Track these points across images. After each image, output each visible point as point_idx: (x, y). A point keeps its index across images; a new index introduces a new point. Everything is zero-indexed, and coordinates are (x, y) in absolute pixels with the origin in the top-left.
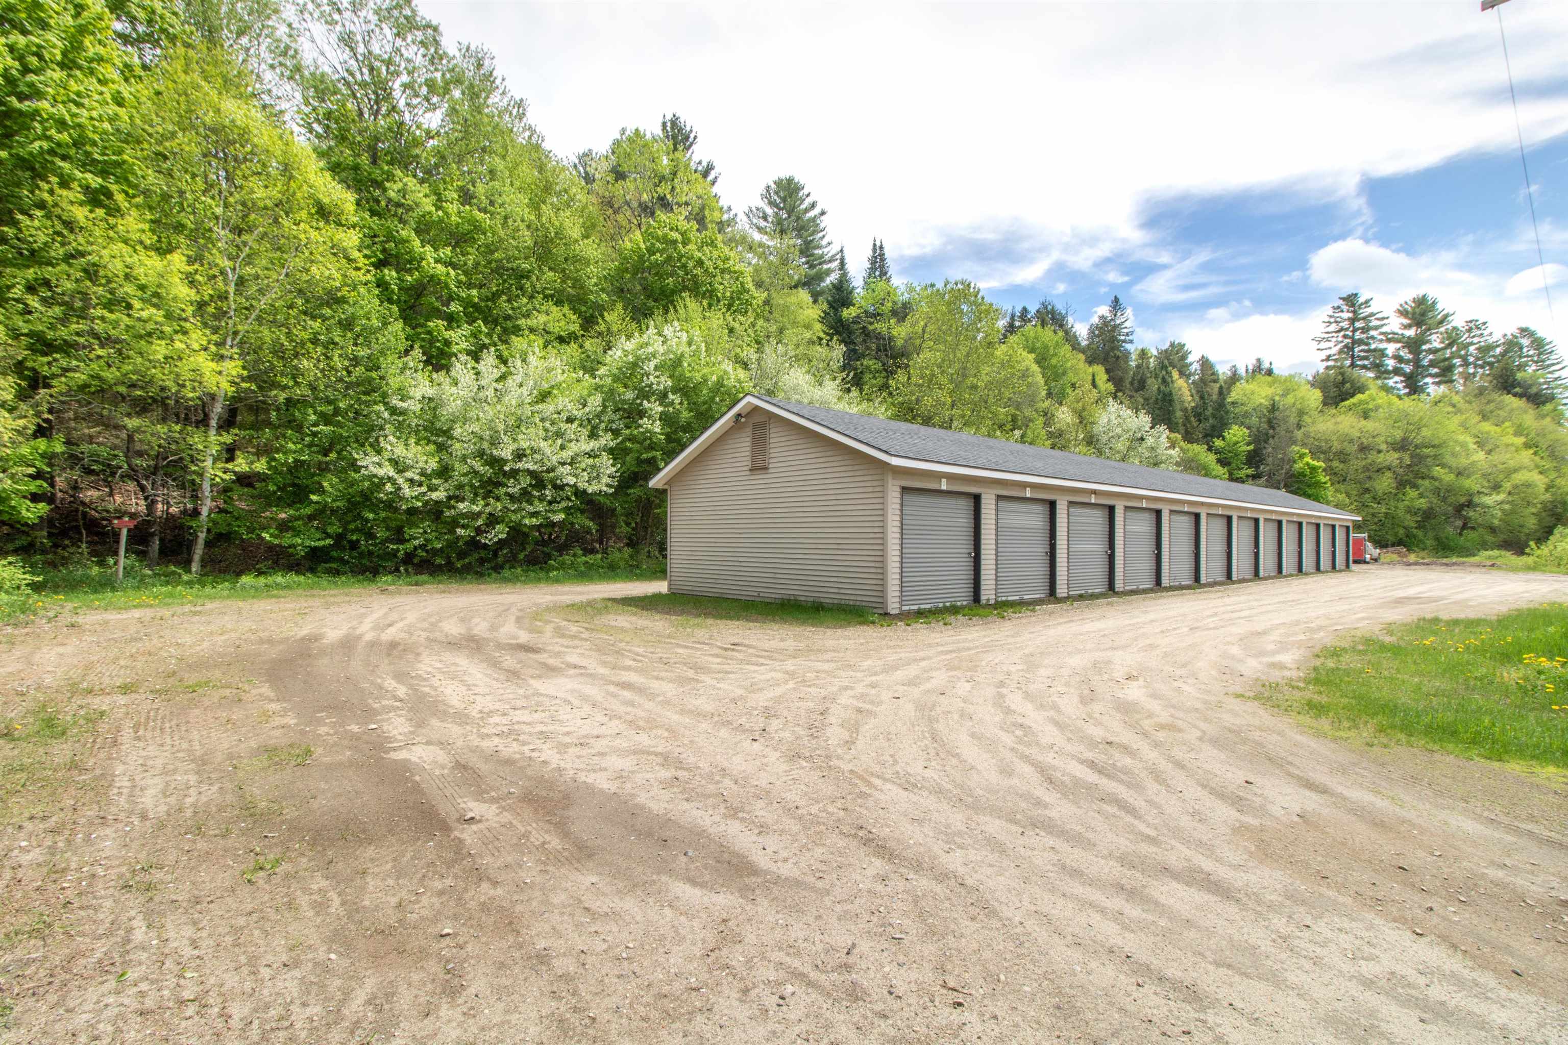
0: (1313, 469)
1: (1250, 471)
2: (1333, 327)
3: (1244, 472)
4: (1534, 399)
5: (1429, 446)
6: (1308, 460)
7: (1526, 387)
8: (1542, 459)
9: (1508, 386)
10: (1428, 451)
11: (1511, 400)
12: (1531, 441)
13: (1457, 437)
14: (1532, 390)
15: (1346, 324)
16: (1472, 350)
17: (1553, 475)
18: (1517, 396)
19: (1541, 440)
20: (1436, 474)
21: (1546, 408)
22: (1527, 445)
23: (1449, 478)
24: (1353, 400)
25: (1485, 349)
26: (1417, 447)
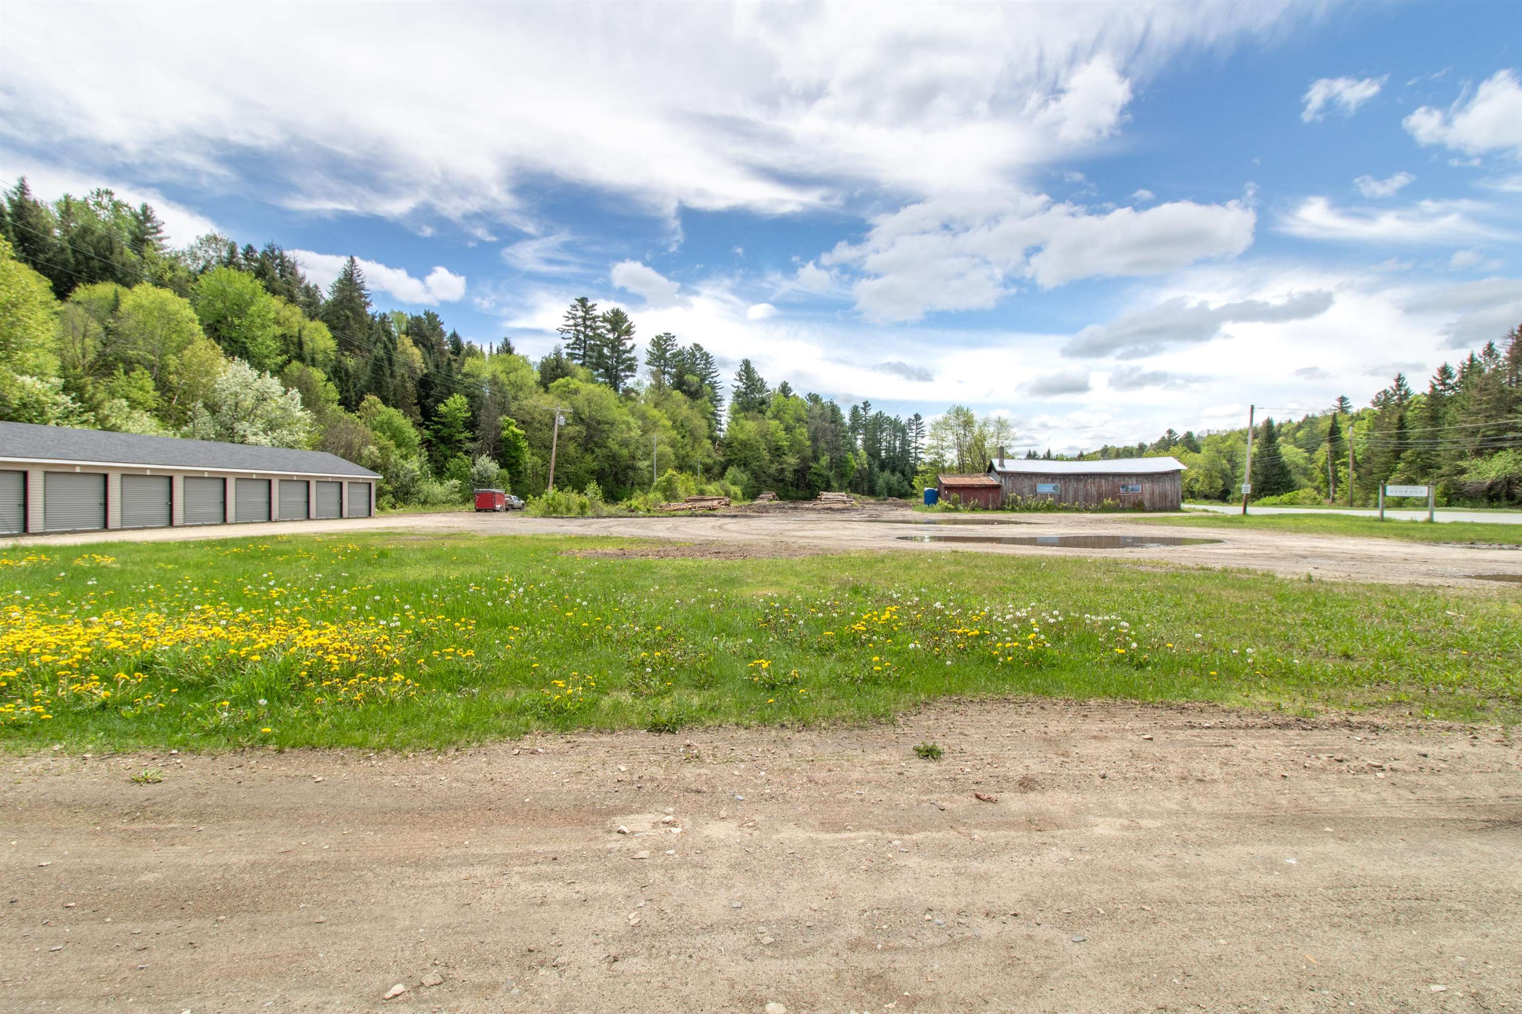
0: (516, 436)
1: (469, 435)
2: (571, 322)
3: (463, 435)
4: (693, 395)
5: (607, 423)
6: (513, 428)
7: (690, 386)
8: (683, 437)
9: (680, 384)
10: (606, 427)
11: (677, 394)
12: (678, 424)
13: (625, 418)
14: (693, 389)
15: (580, 320)
16: (668, 355)
17: (689, 448)
18: (683, 392)
19: (685, 424)
20: (608, 444)
21: (699, 402)
22: (674, 427)
23: (615, 447)
24: (556, 383)
25: (674, 355)
26: (599, 423)
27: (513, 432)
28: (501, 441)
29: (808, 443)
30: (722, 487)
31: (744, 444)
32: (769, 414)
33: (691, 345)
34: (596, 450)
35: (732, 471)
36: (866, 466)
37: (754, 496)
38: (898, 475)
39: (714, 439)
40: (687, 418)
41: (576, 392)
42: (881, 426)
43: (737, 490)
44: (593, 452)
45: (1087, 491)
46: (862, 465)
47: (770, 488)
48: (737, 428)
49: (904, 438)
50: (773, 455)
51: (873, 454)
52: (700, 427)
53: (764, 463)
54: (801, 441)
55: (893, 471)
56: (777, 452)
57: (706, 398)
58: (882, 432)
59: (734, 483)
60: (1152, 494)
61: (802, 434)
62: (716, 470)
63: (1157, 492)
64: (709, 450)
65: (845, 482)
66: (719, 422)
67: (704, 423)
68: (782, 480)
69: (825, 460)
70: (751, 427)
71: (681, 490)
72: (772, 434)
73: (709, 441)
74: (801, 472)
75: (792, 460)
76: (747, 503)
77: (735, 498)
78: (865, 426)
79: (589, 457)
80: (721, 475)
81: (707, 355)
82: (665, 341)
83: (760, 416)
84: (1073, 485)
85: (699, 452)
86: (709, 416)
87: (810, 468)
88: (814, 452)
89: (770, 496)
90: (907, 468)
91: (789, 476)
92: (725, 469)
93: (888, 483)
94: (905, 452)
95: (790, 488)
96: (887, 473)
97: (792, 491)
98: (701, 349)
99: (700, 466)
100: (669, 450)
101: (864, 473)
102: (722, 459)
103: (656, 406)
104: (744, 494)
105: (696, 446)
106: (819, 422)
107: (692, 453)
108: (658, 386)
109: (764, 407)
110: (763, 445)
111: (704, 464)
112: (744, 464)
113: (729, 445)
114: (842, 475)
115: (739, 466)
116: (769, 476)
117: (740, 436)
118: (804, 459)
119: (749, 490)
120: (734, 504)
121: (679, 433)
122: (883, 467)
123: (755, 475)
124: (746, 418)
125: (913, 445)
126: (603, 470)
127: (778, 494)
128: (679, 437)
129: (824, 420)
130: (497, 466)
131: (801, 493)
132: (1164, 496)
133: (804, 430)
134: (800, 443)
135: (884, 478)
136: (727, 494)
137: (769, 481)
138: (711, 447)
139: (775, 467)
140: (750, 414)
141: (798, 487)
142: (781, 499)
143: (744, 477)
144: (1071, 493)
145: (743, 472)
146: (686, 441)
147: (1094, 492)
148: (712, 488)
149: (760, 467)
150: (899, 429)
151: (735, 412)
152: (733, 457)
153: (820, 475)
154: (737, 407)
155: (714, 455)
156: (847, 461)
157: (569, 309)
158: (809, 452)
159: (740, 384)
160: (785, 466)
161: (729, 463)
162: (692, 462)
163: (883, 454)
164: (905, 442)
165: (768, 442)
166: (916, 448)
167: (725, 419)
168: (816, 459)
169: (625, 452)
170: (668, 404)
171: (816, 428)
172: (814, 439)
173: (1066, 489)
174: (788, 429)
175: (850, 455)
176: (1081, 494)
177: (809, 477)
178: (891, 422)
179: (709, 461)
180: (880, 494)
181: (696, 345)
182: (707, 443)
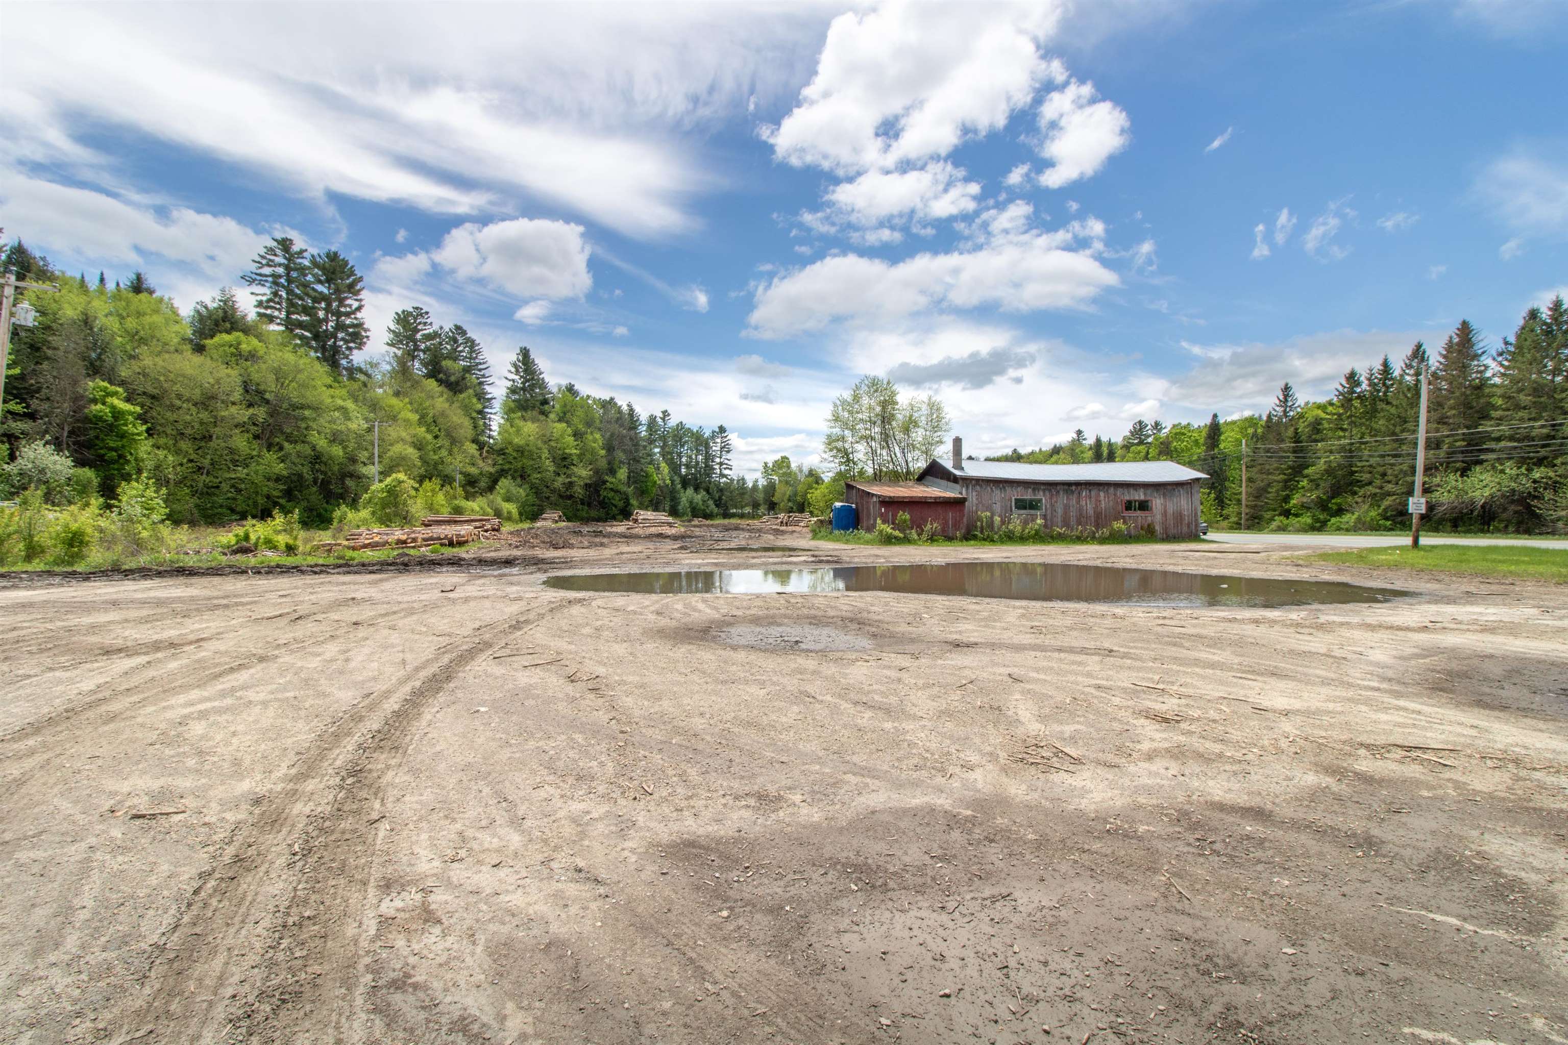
2: (266, 270)
4: (454, 386)
5: (309, 407)
6: (116, 401)
7: (448, 375)
8: (436, 437)
9: (435, 371)
10: (307, 413)
11: (432, 384)
12: (429, 419)
13: (340, 402)
14: (453, 379)
15: (281, 270)
16: (419, 336)
17: (444, 453)
18: (440, 382)
19: (440, 420)
20: (310, 439)
21: (462, 396)
22: (422, 421)
23: (322, 443)
24: (216, 339)
25: (429, 337)
26: (295, 407)
27: (113, 407)
28: (87, 419)
29: (603, 452)
30: (491, 504)
31: (521, 451)
32: (552, 416)
33: (452, 326)
34: (286, 445)
35: (505, 484)
36: (668, 482)
37: (534, 517)
38: (703, 493)
39: (481, 446)
40: (443, 414)
41: (252, 356)
42: (681, 439)
43: (511, 508)
44: (281, 448)
45: (1080, 509)
46: (664, 480)
47: (554, 506)
48: (512, 430)
49: (707, 452)
50: (558, 466)
51: (675, 468)
52: (461, 426)
53: (549, 475)
54: (593, 449)
55: (697, 489)
56: (563, 462)
57: (471, 391)
58: (682, 446)
59: (508, 499)
60: (1165, 514)
61: (595, 441)
62: (483, 484)
63: (1170, 511)
64: (473, 457)
65: (646, 501)
66: (488, 427)
67: (467, 423)
68: (570, 497)
69: (622, 473)
70: (530, 429)
71: (417, 508)
72: (557, 440)
73: (475, 446)
74: (595, 487)
75: (583, 473)
76: (526, 525)
77: (509, 518)
78: (663, 438)
79: (270, 457)
80: (491, 489)
81: (473, 341)
82: (415, 319)
83: (542, 418)
84: (1062, 500)
85: (459, 458)
86: (474, 415)
87: (605, 482)
88: (609, 463)
89: (556, 516)
90: (712, 486)
91: (579, 491)
92: (495, 482)
93: (691, 502)
94: (709, 469)
95: (580, 507)
96: (690, 491)
97: (584, 512)
98: (464, 333)
99: (459, 477)
100: (411, 451)
101: (665, 490)
102: (492, 470)
103: (397, 394)
104: (521, 514)
105: (455, 450)
106: (616, 428)
107: (449, 459)
108: (403, 370)
109: (546, 407)
110: (545, 454)
111: (466, 475)
112: (522, 476)
113: (501, 452)
114: (642, 492)
115: (514, 478)
116: (553, 491)
117: (516, 440)
118: (597, 472)
119: (528, 509)
120: (507, 528)
121: (428, 431)
122: (685, 483)
123: (536, 490)
124: (524, 418)
125: (718, 460)
126: (300, 476)
127: (564, 514)
128: (429, 437)
129: (622, 426)
130: (69, 462)
131: (594, 513)
132: (1179, 517)
133: (598, 436)
134: (593, 452)
135: (687, 496)
136: (498, 514)
137: (554, 498)
138: (477, 454)
139: (561, 479)
140: (529, 414)
141: (589, 505)
142: (569, 519)
143: (521, 492)
144: (1060, 511)
145: (520, 486)
146: (440, 442)
147: (1091, 512)
148: (475, 505)
149: (542, 480)
150: (701, 442)
151: (509, 412)
152: (506, 467)
153: (617, 491)
154: (512, 405)
155: (481, 463)
156: (647, 476)
157: (262, 251)
158: (603, 464)
159: (517, 377)
160: (574, 479)
161: (502, 473)
162: (448, 470)
163: (683, 470)
164: (709, 457)
165: (551, 450)
166: (721, 464)
167: (496, 422)
168: (612, 471)
169: (337, 451)
170: (417, 395)
171: (612, 435)
172: (610, 448)
173: (1052, 506)
174: (577, 435)
175: (651, 469)
176: (1073, 513)
177: (603, 493)
178: (693, 434)
179: (473, 470)
180: (683, 514)
181: (458, 328)
182: (472, 449)
